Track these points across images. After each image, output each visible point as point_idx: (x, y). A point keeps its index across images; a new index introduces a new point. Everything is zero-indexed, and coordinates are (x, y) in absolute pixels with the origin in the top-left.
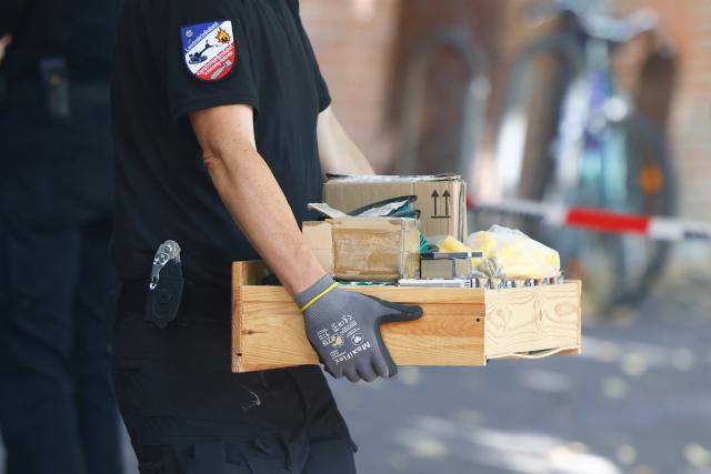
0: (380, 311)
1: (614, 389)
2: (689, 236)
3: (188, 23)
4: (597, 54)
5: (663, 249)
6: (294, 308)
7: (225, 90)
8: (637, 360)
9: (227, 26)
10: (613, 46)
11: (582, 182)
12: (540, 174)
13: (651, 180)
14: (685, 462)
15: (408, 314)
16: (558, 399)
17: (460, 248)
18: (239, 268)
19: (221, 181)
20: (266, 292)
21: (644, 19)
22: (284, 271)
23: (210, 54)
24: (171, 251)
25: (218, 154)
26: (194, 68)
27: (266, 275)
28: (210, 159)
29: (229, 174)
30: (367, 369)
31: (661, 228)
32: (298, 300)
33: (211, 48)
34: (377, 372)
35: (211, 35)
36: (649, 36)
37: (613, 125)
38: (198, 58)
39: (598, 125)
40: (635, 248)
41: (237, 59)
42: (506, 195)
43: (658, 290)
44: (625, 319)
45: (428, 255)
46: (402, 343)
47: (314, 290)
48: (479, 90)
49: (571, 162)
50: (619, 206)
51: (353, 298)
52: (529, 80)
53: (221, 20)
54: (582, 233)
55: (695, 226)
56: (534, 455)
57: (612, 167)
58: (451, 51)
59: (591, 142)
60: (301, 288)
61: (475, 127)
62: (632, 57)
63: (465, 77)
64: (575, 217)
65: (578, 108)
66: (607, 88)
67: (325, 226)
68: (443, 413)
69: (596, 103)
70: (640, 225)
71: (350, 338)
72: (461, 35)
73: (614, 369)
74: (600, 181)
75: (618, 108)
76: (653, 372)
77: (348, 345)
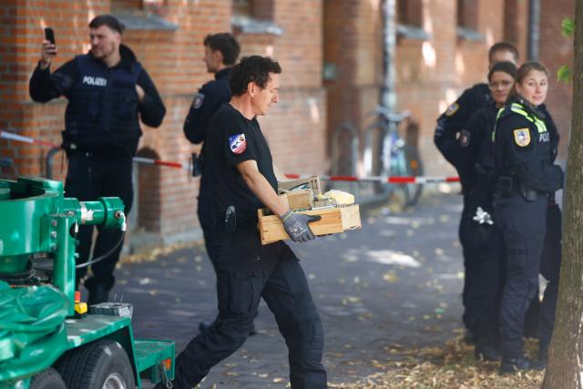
0: (308, 219)
1: (410, 233)
2: (428, 181)
3: (230, 136)
4: (392, 126)
5: (420, 187)
6: (279, 221)
7: (245, 155)
8: (416, 223)
9: (243, 135)
10: (397, 123)
11: (392, 168)
12: (378, 167)
13: (414, 165)
14: (435, 255)
15: (317, 218)
16: (392, 238)
17: (324, 197)
18: (260, 211)
19: (250, 183)
20: (270, 218)
21: (406, 113)
22: (275, 209)
23: (238, 145)
24: (232, 209)
25: (248, 175)
26: (234, 150)
27: (269, 212)
28: (245, 178)
29: (253, 182)
30: (306, 238)
31: (419, 180)
32: (281, 219)
33: (239, 143)
34: (309, 239)
35: (238, 139)
36: (408, 119)
37: (400, 149)
38: (234, 147)
39: (395, 148)
40: (411, 187)
41: (247, 145)
42: (368, 175)
43: (420, 200)
44: (411, 210)
45: (316, 200)
46: (316, 229)
47: (286, 215)
48: (356, 142)
49: (388, 162)
50: (405, 175)
51: (298, 216)
52: (371, 137)
53: (241, 133)
54: (394, 185)
55: (430, 178)
56: (387, 257)
57: (401, 162)
58: (346, 131)
59: (393, 155)
60: (282, 215)
61: (356, 154)
62: (404, 126)
63: (351, 139)
64: (391, 180)
65: (388, 144)
66: (397, 137)
67: (285, 195)
68: (355, 247)
69: (394, 142)
70: (412, 180)
71: (299, 229)
72: (348, 125)
73: (409, 227)
74: (398, 167)
75: (401, 143)
76: (421, 226)
77: (299, 231)
